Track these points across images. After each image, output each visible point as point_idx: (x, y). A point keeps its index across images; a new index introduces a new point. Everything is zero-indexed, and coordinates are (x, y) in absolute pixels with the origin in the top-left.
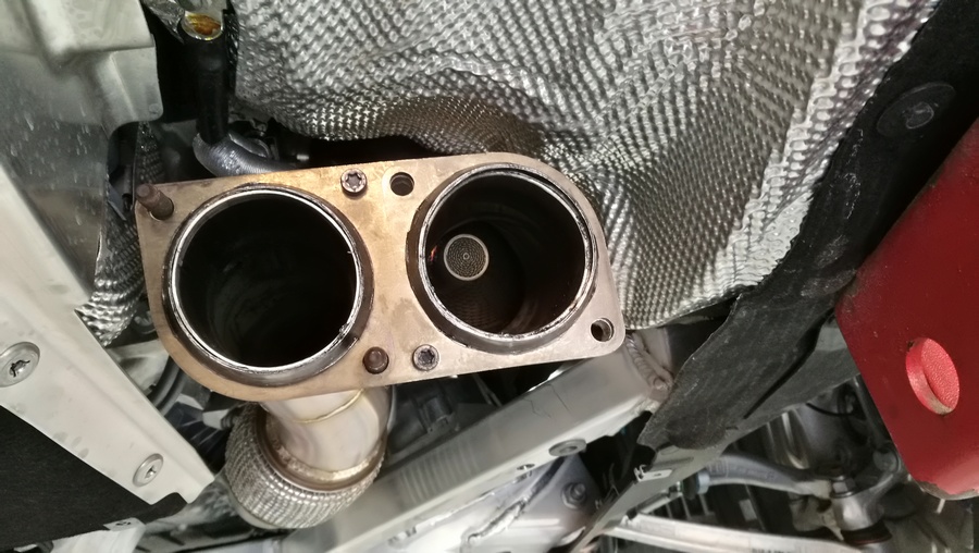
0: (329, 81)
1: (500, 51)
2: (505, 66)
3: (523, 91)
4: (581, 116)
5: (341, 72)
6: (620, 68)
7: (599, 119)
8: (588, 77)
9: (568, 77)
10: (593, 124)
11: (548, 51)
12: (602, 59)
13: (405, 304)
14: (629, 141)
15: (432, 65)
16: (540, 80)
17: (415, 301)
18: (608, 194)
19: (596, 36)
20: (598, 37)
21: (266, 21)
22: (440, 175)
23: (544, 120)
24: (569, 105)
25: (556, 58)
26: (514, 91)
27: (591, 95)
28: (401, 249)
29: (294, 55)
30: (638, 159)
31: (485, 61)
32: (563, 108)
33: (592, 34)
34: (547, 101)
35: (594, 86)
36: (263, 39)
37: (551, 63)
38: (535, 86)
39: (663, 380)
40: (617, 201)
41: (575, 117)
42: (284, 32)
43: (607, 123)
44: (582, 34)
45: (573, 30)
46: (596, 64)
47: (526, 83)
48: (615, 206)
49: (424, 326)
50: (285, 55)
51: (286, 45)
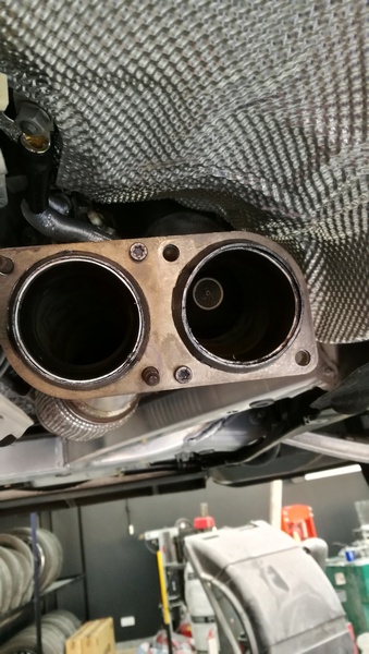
0: (124, 180)
1: (249, 167)
2: (250, 175)
3: (261, 192)
4: (301, 211)
5: (132, 175)
6: (335, 187)
7: (313, 213)
8: (310, 190)
9: (296, 188)
10: (308, 215)
11: (283, 170)
12: (323, 182)
13: (171, 337)
14: (331, 226)
15: (198, 172)
16: (274, 186)
17: (177, 335)
18: (310, 253)
19: (322, 168)
20: (323, 168)
21: (83, 143)
22: (197, 247)
23: (273, 209)
24: (293, 203)
25: (289, 175)
26: (253, 191)
27: (311, 200)
28: (169, 299)
29: (101, 165)
30: (336, 237)
31: (236, 171)
32: (289, 205)
33: (319, 166)
34: (277, 200)
35: (314, 195)
36: (79, 153)
37: (284, 177)
38: (270, 189)
39: (331, 370)
40: (315, 258)
41: (296, 211)
42: (95, 150)
43: (318, 216)
44: (310, 164)
45: (304, 159)
46: (318, 183)
47: (264, 187)
48: (313, 261)
49: (183, 353)
50: (94, 164)
51: (96, 158)
